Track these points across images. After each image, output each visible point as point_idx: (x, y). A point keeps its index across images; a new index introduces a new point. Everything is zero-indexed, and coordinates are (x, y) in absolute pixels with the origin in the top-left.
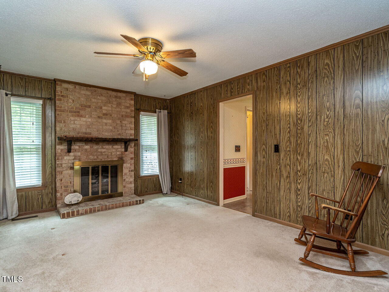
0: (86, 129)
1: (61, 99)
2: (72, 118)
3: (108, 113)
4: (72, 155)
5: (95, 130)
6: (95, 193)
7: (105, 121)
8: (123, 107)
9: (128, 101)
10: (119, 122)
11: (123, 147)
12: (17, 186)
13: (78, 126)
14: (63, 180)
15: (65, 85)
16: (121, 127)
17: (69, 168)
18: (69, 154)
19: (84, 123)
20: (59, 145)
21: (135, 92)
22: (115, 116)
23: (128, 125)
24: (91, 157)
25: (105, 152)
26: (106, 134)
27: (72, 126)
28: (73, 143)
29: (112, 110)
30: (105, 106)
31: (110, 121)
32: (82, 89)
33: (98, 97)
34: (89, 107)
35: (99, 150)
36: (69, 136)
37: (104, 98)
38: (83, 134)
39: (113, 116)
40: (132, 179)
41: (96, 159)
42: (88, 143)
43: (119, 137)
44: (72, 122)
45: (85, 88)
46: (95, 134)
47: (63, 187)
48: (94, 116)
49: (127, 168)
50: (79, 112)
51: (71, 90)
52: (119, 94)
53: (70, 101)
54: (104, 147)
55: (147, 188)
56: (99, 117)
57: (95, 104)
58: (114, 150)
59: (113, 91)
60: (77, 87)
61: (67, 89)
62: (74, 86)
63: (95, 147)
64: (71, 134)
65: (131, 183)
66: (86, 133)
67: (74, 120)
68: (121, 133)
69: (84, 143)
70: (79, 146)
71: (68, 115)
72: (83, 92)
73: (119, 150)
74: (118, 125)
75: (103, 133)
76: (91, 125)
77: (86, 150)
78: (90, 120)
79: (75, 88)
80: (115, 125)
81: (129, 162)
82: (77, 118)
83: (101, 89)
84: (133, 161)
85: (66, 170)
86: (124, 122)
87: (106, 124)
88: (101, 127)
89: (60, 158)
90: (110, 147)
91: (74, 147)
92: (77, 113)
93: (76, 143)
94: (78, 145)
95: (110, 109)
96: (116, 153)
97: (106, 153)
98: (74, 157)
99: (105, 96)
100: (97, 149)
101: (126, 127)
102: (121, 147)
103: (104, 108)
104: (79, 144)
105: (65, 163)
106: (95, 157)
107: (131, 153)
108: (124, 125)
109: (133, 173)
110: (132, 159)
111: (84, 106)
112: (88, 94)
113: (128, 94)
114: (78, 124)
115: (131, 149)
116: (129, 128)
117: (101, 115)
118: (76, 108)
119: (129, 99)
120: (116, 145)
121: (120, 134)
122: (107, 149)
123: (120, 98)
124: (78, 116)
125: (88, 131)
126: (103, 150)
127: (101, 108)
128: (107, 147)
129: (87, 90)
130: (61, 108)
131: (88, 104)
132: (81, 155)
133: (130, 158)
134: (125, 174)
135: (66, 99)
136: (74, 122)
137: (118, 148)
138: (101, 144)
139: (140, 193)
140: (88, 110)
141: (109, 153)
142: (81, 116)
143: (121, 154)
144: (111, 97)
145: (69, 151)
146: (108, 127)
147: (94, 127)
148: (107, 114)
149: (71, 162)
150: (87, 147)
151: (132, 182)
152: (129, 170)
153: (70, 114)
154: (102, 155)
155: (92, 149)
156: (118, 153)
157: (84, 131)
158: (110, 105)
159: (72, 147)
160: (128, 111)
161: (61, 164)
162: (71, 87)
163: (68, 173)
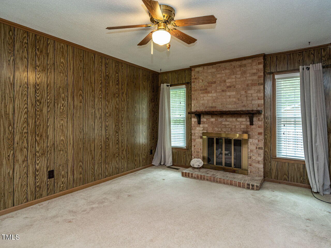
0: (212, 104)
1: (195, 81)
2: (202, 95)
3: (232, 85)
4: (202, 126)
5: (219, 103)
6: (219, 163)
7: (228, 94)
8: (248, 75)
9: (255, 67)
10: (243, 92)
11: (248, 120)
12: (172, 145)
13: (206, 102)
14: (196, 146)
15: (197, 69)
16: (245, 98)
17: (200, 137)
18: (199, 126)
19: (210, 98)
20: (193, 118)
21: (264, 54)
22: (240, 87)
23: (255, 95)
24: (216, 129)
25: (228, 125)
26: (230, 106)
27: (202, 102)
28: (202, 116)
29: (236, 82)
30: (228, 79)
31: (234, 93)
32: (209, 68)
33: (223, 72)
34: (215, 82)
35: (223, 123)
36: (200, 110)
37: (227, 71)
38: (210, 108)
39: (237, 86)
40: (261, 159)
41: (220, 131)
42: (214, 116)
43: (244, 109)
44: (202, 99)
45: (211, 66)
46: (220, 108)
47: (196, 152)
48: (219, 91)
49: (254, 144)
50: (206, 89)
51: (201, 71)
52: (244, 62)
53: (201, 81)
54: (228, 119)
55: (286, 175)
56: (223, 91)
57: (219, 79)
58: (238, 123)
59: (237, 61)
60: (205, 67)
61: (198, 72)
62: (203, 68)
63: (220, 120)
64: (201, 108)
65: (258, 162)
66: (212, 107)
67: (203, 97)
68: (246, 104)
69: (210, 116)
70: (207, 119)
71: (199, 93)
72: (210, 71)
73: (244, 123)
74: (243, 96)
75: (227, 106)
76: (216, 99)
77: (212, 122)
78: (215, 95)
79: (204, 69)
80: (239, 97)
81: (256, 137)
82: (205, 95)
83: (225, 63)
84: (262, 137)
85: (198, 138)
86: (249, 92)
87: (230, 97)
88: (224, 100)
89: (194, 128)
90: (234, 119)
91: (203, 120)
92: (206, 91)
93: (204, 116)
94: (205, 118)
95: (234, 80)
96: (241, 126)
97: (230, 126)
98: (203, 128)
99: (229, 69)
100: (221, 122)
101: (252, 97)
102: (246, 120)
103: (227, 81)
104: (207, 117)
105: (197, 133)
106: (220, 130)
107: (259, 127)
108: (250, 95)
109: (262, 152)
110: (260, 134)
111: (210, 83)
112: (214, 71)
113: (255, 58)
114: (206, 100)
115: (259, 122)
116: (257, 98)
117: (225, 88)
118: (205, 86)
119: (257, 64)
120: (239, 118)
121: (244, 105)
122: (231, 122)
123: (245, 65)
124: (206, 93)
125: (214, 105)
126: (227, 123)
127: (225, 81)
128: (231, 119)
129: (213, 67)
130: (195, 88)
131: (214, 80)
132: (208, 126)
133: (257, 133)
134: (251, 150)
135: (197, 81)
136: (203, 99)
137: (243, 121)
138: (225, 116)
139: (275, 178)
140: (214, 85)
141: (233, 126)
142: (209, 92)
143: (246, 127)
144: (234, 68)
145: (199, 123)
146: (232, 99)
147: (218, 100)
148: (230, 86)
149: (201, 133)
150: (213, 120)
151: (260, 162)
152: (257, 147)
153: (200, 92)
154: (226, 127)
155: (217, 122)
156: (243, 126)
157: (211, 105)
158: (234, 77)
159: (202, 120)
160: (255, 78)
161: (195, 133)
162: (200, 69)
163: (199, 141)
